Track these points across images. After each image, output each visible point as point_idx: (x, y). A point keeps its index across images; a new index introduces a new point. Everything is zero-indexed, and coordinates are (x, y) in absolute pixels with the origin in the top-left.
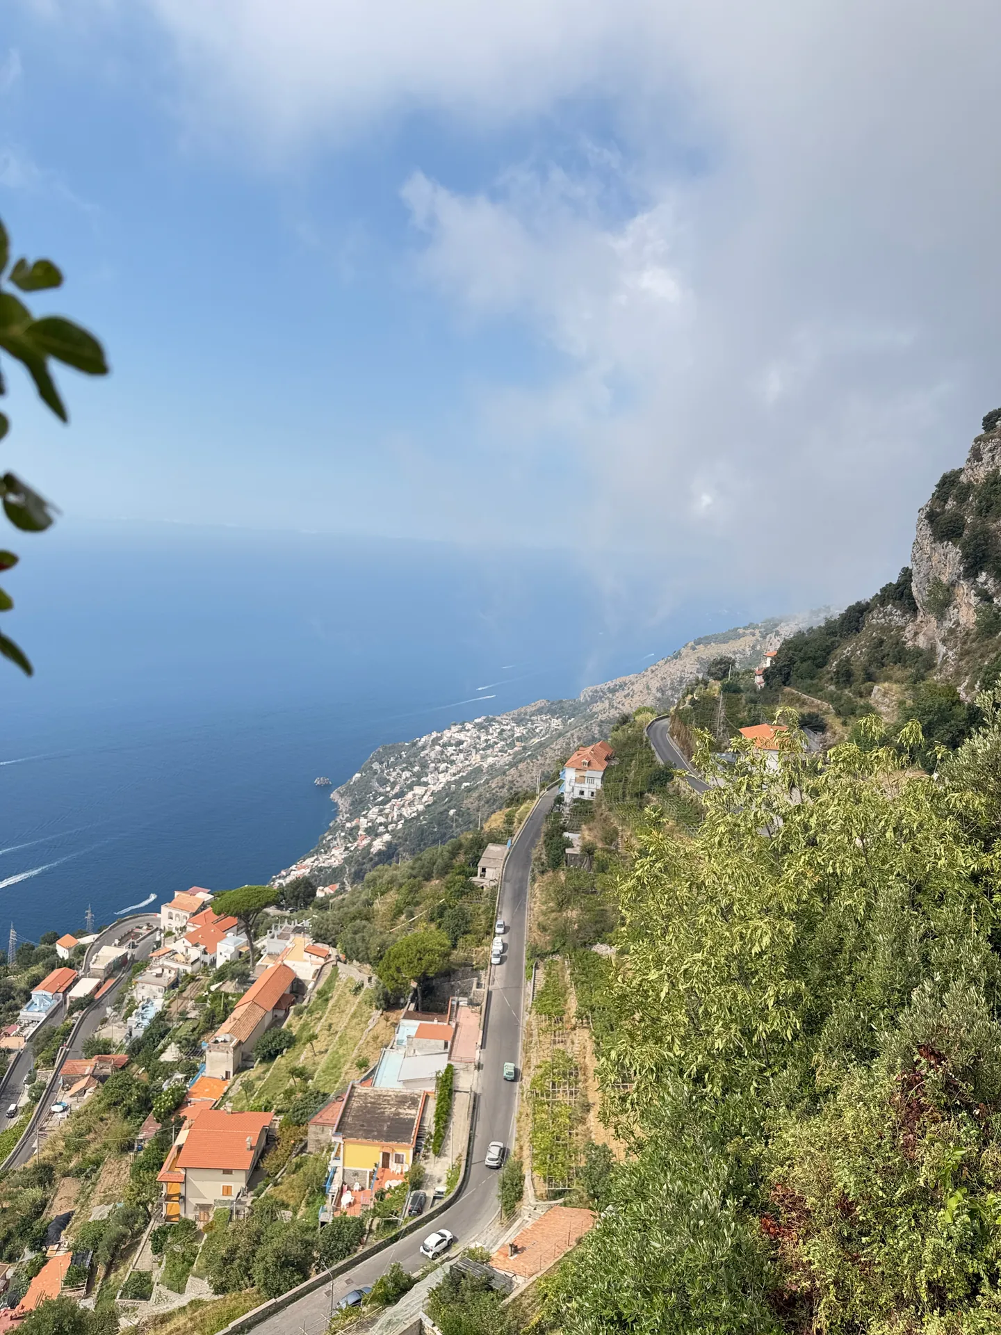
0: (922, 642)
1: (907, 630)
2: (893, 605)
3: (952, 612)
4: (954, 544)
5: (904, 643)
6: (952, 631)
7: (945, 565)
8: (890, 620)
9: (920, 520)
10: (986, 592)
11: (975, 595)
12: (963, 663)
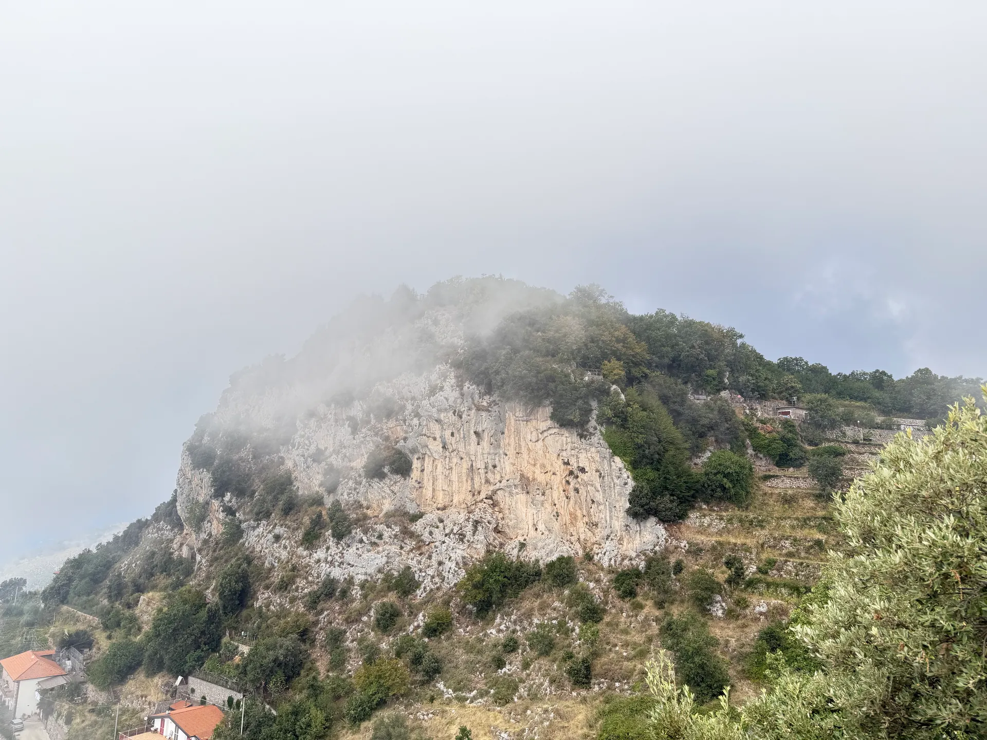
0: (185, 552)
1: (175, 541)
2: (164, 521)
3: (206, 526)
4: (208, 471)
5: (172, 553)
6: (205, 542)
7: (202, 488)
8: (162, 535)
9: (184, 452)
10: (230, 508)
11: (222, 511)
12: (212, 568)
